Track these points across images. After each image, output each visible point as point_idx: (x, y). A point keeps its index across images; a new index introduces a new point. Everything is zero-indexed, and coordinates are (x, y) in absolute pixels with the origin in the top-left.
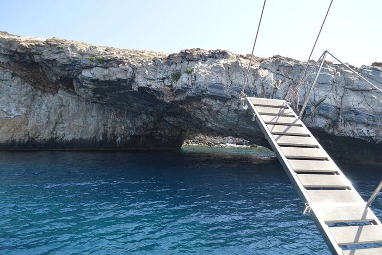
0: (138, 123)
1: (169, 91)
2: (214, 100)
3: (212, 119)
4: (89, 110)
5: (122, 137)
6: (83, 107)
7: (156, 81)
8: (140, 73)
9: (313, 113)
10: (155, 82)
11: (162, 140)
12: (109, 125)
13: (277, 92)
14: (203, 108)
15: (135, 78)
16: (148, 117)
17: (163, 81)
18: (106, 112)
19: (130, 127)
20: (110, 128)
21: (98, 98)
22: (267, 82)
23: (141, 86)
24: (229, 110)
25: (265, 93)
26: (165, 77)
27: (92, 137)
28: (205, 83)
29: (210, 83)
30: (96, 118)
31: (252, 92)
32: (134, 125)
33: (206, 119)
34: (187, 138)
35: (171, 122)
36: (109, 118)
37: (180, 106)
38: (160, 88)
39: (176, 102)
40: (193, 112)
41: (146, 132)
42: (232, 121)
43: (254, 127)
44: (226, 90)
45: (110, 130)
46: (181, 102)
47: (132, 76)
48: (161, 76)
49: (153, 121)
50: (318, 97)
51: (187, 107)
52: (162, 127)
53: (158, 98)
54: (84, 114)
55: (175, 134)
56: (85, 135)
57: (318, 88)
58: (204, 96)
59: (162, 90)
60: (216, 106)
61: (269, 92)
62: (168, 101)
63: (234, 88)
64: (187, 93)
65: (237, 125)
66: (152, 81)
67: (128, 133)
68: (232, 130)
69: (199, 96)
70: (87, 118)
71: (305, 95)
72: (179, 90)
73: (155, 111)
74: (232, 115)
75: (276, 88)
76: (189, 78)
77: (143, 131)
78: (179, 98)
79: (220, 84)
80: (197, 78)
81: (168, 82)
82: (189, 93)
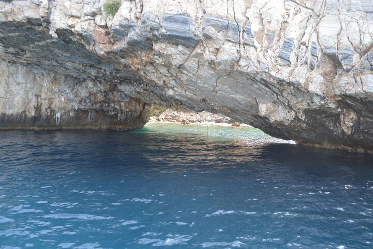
0: (82, 93)
1: (102, 35)
2: (174, 46)
3: (173, 83)
4: (12, 74)
5: (63, 111)
6: (3, 71)
7: (82, 19)
8: (58, 8)
9: (357, 66)
10: (82, 21)
11: (117, 116)
12: (43, 96)
13: (287, 29)
14: (157, 62)
15: (51, 15)
16: (95, 85)
17: (93, 18)
18: (37, 77)
19: (71, 99)
20: (44, 99)
21: (15, 54)
22: (268, 12)
23: (58, 27)
24: (200, 65)
25: (266, 32)
26: (95, 10)
27: (20, 112)
28: (157, 13)
29: (167, 14)
30: (24, 85)
31: (242, 29)
32: (76, 96)
33: (164, 82)
34: (152, 114)
35: (128, 92)
36: (43, 86)
37: (123, 60)
38: (87, 29)
39: (115, 53)
40: (143, 70)
41: (94, 106)
42: (206, 86)
43: (242, 95)
44: (194, 25)
45: (45, 102)
46: (123, 53)
47: (47, 13)
48: (88, 9)
49: (103, 91)
50: (368, 35)
51: (133, 62)
52: (116, 99)
53: (87, 47)
54: (6, 80)
55: (134, 108)
56: (9, 109)
57: (365, 21)
58: (157, 39)
59: (91, 33)
60: (178, 56)
61: (273, 30)
62: (103, 53)
63: (208, 21)
64: (129, 35)
65: (213, 91)
66: (77, 19)
67: (70, 106)
68: (207, 101)
69: (148, 39)
70: (10, 86)
71: (339, 34)
72: (116, 31)
73: (101, 75)
74: (206, 72)
75: (286, 22)
76: (131, 9)
77: (89, 104)
78: (117, 46)
79: (184, 14)
80: (144, 7)
81: (101, 19)
82: (132, 35)
